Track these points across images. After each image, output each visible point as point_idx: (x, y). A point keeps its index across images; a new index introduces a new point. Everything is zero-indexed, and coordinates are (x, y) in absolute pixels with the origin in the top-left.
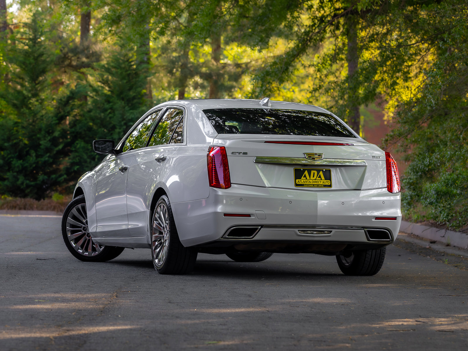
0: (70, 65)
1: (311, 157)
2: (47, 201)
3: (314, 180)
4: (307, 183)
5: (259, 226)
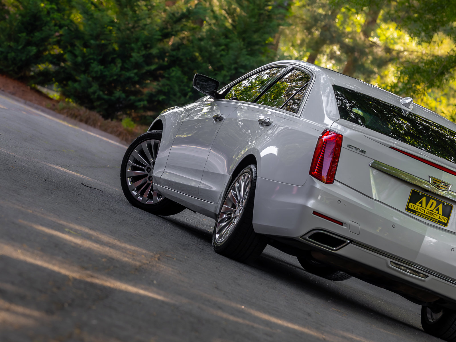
1: (436, 183)
2: (114, 123)
3: (429, 211)
4: (421, 212)
5: (348, 239)
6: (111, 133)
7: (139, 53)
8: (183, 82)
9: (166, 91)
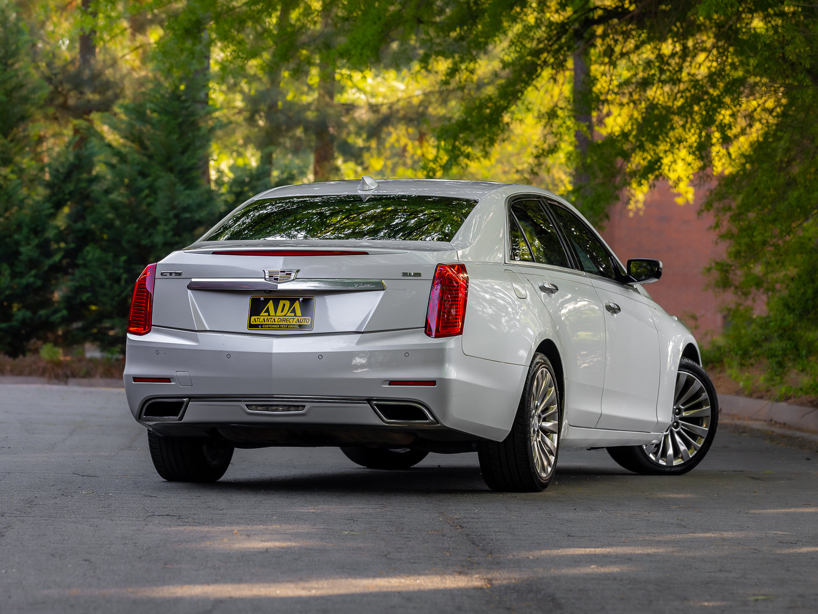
0: (64, 107)
1: (272, 276)
2: (29, 358)
3: (281, 318)
4: (269, 323)
5: (185, 398)
6: (30, 374)
7: (28, 244)
8: (108, 264)
9: (89, 284)
